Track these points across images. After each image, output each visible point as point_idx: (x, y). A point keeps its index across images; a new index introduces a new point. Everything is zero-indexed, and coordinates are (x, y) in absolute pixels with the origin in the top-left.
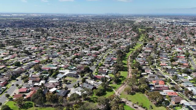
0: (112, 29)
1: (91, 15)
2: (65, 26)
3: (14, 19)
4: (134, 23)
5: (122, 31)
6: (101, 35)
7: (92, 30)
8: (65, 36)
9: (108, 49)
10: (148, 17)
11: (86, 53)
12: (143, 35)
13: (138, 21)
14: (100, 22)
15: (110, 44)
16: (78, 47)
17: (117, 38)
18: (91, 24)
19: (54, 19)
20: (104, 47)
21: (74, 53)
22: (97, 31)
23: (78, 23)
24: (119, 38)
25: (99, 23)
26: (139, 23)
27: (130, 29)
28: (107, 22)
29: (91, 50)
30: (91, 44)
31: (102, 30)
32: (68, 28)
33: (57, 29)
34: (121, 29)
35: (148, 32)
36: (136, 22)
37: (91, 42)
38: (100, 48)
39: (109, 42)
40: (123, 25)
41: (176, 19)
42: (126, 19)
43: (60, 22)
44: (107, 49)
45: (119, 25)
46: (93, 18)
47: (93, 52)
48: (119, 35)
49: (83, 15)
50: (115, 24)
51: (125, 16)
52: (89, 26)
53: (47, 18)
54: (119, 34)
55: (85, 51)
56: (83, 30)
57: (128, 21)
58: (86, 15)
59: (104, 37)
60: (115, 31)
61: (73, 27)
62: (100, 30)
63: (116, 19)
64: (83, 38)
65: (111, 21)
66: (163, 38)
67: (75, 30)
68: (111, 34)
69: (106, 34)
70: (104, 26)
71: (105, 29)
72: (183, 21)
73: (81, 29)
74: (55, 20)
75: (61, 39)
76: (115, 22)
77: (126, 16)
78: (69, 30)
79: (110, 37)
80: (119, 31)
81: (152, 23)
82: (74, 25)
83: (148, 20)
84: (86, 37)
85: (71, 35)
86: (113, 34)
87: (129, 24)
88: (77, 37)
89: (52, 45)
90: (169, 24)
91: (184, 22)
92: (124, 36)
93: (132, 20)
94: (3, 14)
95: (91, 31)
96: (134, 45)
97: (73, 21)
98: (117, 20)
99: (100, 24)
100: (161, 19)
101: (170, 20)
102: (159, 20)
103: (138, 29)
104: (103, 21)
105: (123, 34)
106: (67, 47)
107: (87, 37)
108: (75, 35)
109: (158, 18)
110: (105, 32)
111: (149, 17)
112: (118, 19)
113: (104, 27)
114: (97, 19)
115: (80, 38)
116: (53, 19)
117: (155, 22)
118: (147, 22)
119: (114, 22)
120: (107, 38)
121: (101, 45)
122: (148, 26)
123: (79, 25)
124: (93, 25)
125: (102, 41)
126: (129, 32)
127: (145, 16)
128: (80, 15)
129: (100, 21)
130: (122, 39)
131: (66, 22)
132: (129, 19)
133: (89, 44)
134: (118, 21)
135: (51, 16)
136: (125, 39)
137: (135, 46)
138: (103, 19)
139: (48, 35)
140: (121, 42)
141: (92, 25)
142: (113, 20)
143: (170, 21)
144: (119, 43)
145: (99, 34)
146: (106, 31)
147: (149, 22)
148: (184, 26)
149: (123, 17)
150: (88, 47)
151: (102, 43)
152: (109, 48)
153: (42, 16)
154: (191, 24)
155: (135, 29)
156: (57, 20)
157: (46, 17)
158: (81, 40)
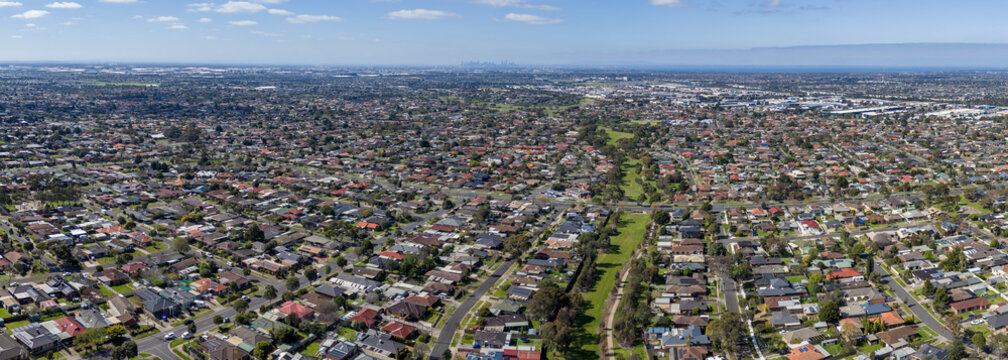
0: (494, 135)
1: (408, 69)
2: (292, 120)
3: (128, 87)
4: (582, 105)
5: (537, 144)
6: (444, 168)
7: (402, 142)
8: (272, 173)
9: (479, 264)
10: (625, 78)
11: (354, 296)
12: (633, 162)
13: (595, 94)
14: (443, 98)
15: (492, 230)
16: (317, 250)
17: (522, 186)
18: (402, 110)
19: (262, 88)
20: (461, 251)
21: (279, 298)
22: (425, 144)
23: (349, 106)
24: (531, 182)
25: (436, 104)
26: (602, 104)
27: (570, 133)
28: (469, 99)
29: (381, 278)
30: (388, 226)
31: (451, 141)
32: (303, 128)
33: (256, 132)
34: (532, 133)
35: (647, 145)
36: (588, 102)
37: (389, 214)
38: (435, 257)
39: (486, 216)
40: (541, 114)
41: (720, 84)
42: (548, 87)
43: (282, 99)
44: (474, 270)
45: (522, 115)
46: (412, 84)
47: (397, 288)
48: (530, 165)
49: (375, 69)
50: (504, 109)
51: (539, 76)
52: (393, 117)
53: (236, 84)
54: (530, 160)
55: (347, 284)
56: (364, 137)
57: (556, 95)
58: (389, 69)
59: (456, 179)
60: (510, 144)
61: (326, 122)
62: (443, 139)
63: (504, 84)
64: (351, 189)
65: (486, 97)
66: (717, 172)
67: (328, 140)
68: (489, 162)
69: (470, 162)
70: (457, 118)
71: (462, 133)
72: (745, 93)
73: (353, 134)
74: (263, 91)
75: (251, 188)
76: (502, 99)
77: (544, 75)
78: (302, 137)
79: (486, 179)
80: (528, 144)
81: (647, 102)
82: (331, 113)
83: (629, 89)
84: (369, 178)
85: (301, 164)
86: (498, 161)
87: (563, 108)
88: (327, 180)
89: (193, 221)
90: (706, 105)
91: (752, 99)
92: (551, 174)
93: (571, 90)
94: (77, 68)
95: (398, 147)
96: (611, 225)
97: (330, 96)
98: (513, 90)
99: (440, 109)
100: (672, 87)
101: (702, 90)
102: (668, 90)
103: (603, 132)
104: (452, 97)
105: (548, 159)
106: (259, 247)
107: (373, 183)
108: (321, 168)
109: (660, 82)
110: (461, 153)
111: (629, 80)
112: (515, 87)
113: (457, 125)
114: (430, 85)
115: (338, 188)
116: (258, 84)
117: (658, 98)
118: (629, 101)
119: (498, 101)
120: (473, 183)
121: (444, 237)
122: (639, 119)
123: (351, 113)
124: (410, 113)
125: (449, 205)
126: (569, 150)
127: (614, 75)
128: (363, 70)
129: (441, 94)
130: (545, 192)
131: (303, 101)
132: (556, 86)
133: (379, 229)
134: (514, 97)
135: (255, 74)
136: (559, 188)
137: (616, 233)
138: (453, 86)
139: (205, 162)
140: (545, 212)
141: (406, 115)
142: (495, 90)
143: (706, 94)
144: (536, 216)
145: (431, 163)
146: (466, 143)
147: (635, 98)
148: (757, 110)
149: (532, 77)
150: (368, 249)
151: (445, 218)
152: (488, 258)
153: (223, 73)
154: (776, 102)
155: (590, 130)
156: (271, 92)
157: (236, 78)
158: (344, 201)
